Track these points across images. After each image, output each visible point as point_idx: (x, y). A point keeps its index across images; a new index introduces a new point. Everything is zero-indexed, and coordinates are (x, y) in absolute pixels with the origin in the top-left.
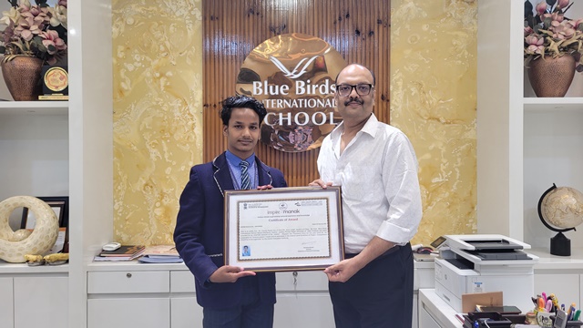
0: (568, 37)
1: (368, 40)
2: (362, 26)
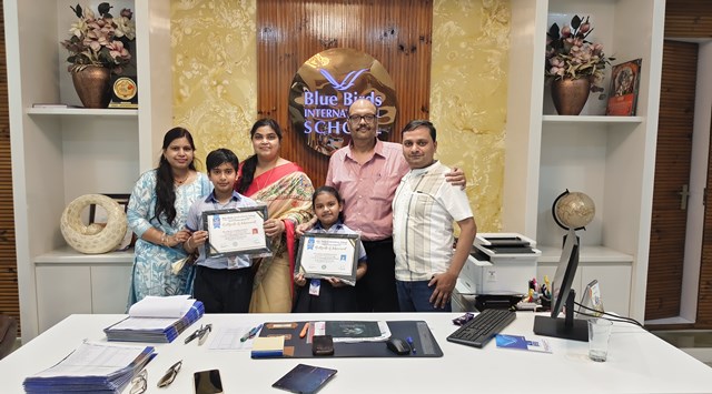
0: (584, 62)
1: (411, 56)
2: (405, 42)
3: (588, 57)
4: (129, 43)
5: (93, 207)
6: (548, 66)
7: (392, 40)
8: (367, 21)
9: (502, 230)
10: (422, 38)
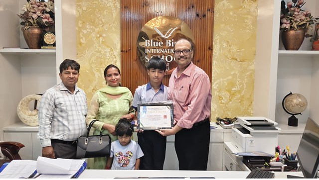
0: (301, 21)
1: (203, 19)
2: (200, 13)
3: (304, 18)
5: (36, 101)
6: (281, 24)
9: (253, 114)
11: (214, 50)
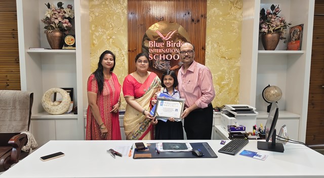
0: (277, 26)
1: (197, 24)
2: (195, 18)
3: (279, 23)
4: (71, 20)
5: (55, 94)
6: (261, 28)
7: (189, 17)
8: (177, 9)
9: (239, 104)
10: (202, 16)
11: (206, 50)
